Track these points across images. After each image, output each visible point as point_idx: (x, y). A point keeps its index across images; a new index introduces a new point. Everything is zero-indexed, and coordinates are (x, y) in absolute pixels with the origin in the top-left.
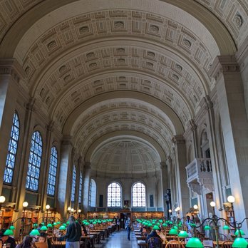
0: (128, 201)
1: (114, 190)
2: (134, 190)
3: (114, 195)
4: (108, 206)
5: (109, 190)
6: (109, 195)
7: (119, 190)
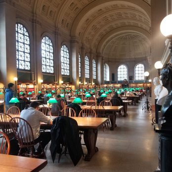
0: (132, 77)
1: (122, 70)
2: (137, 69)
3: (122, 73)
4: (118, 80)
5: (119, 70)
6: (119, 73)
7: (126, 70)
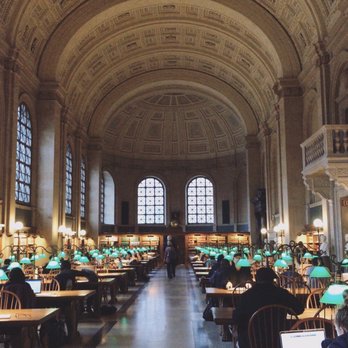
0: (178, 213)
1: (150, 192)
2: (191, 191)
3: (150, 201)
5: (141, 192)
6: (141, 201)
7: (160, 192)
